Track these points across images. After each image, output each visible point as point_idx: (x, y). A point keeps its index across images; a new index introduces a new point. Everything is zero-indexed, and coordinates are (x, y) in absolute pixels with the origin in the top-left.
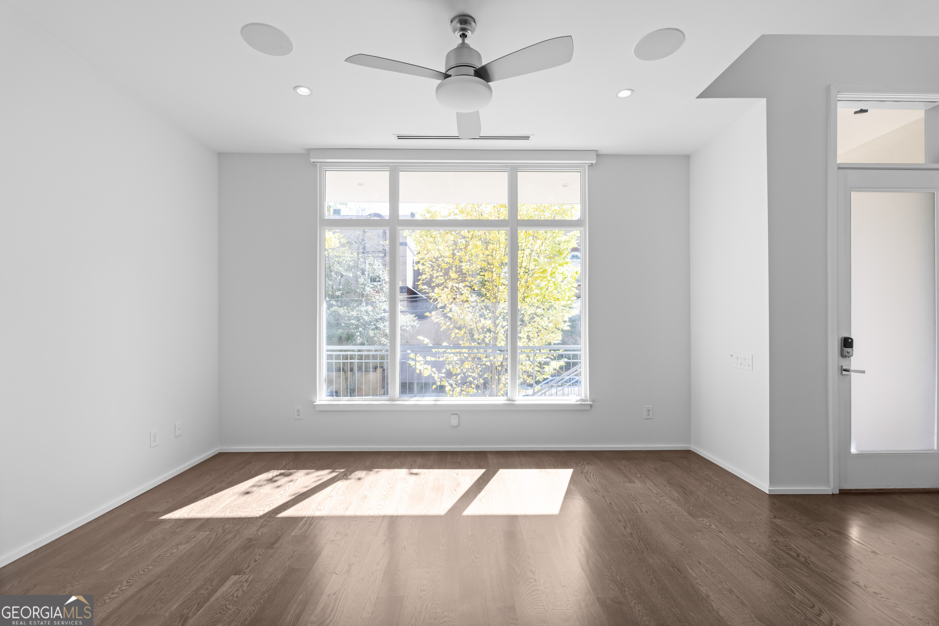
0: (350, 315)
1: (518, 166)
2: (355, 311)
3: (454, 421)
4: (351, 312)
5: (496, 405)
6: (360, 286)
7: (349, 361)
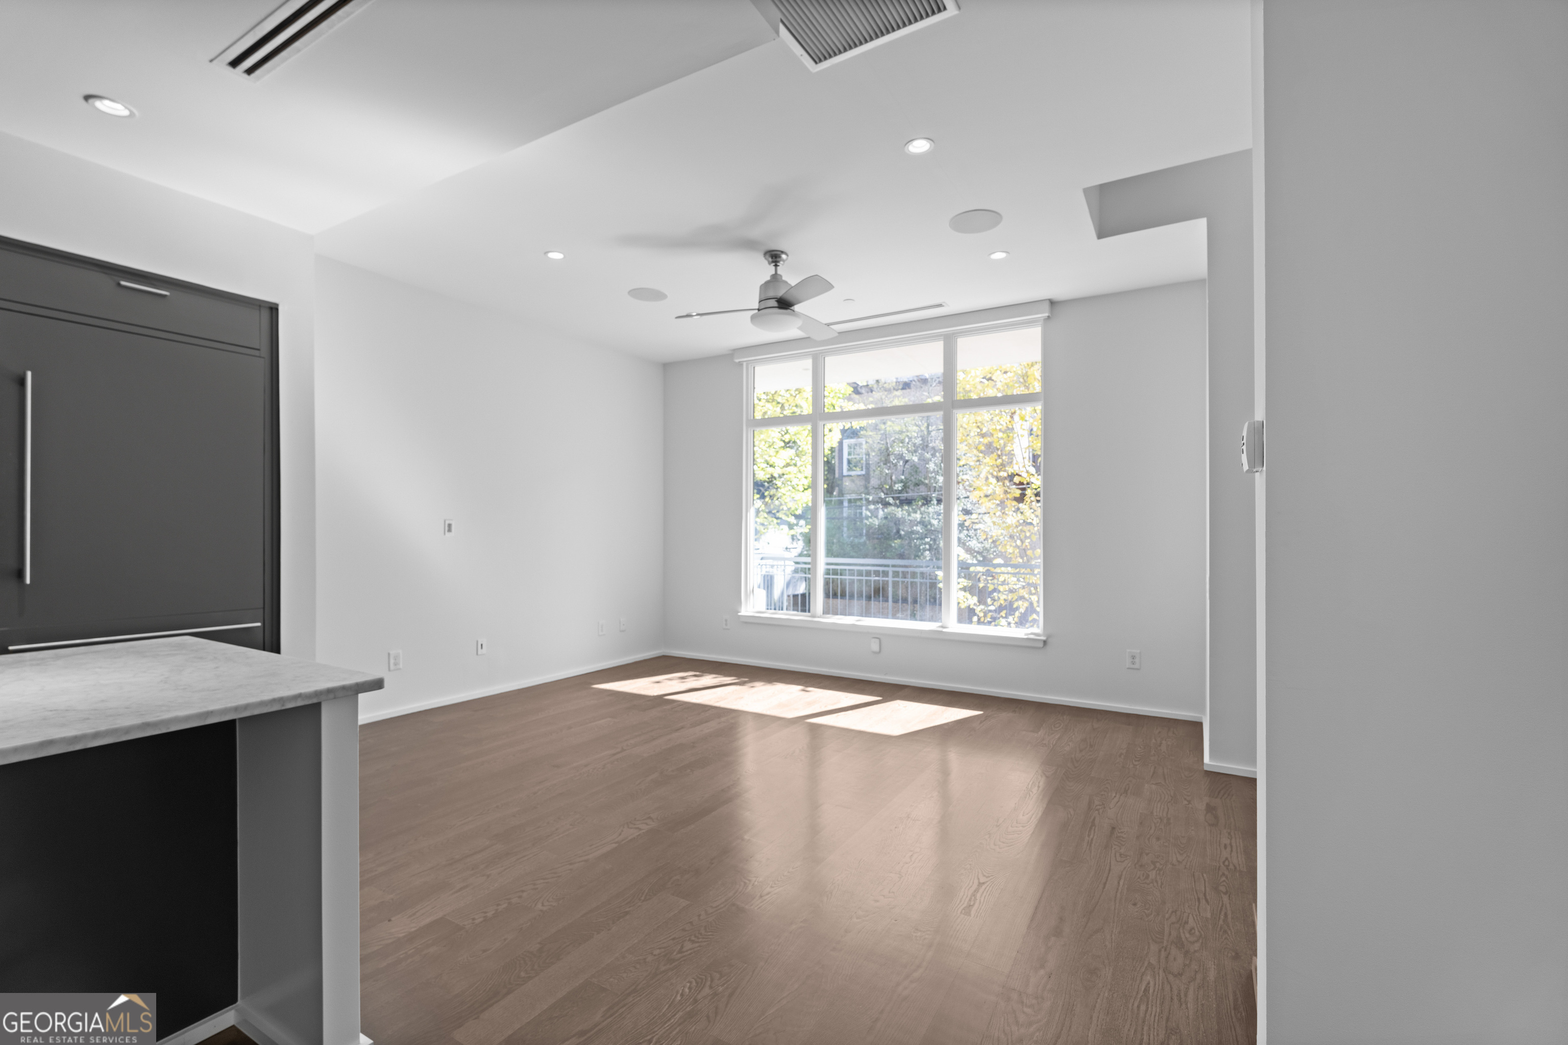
0: (910, 518)
1: (953, 334)
2: (919, 512)
3: (875, 647)
4: (913, 515)
5: (922, 631)
6: (930, 475)
7: (839, 577)
